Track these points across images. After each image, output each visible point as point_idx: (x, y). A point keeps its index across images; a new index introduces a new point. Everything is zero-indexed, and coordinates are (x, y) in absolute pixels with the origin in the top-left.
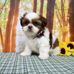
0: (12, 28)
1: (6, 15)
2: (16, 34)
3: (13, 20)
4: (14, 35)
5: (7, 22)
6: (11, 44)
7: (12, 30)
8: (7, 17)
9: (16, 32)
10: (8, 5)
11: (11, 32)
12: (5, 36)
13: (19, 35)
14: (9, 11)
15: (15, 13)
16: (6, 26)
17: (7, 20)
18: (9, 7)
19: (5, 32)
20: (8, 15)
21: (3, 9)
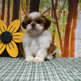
0: (71, 32)
1: (65, 18)
2: (75, 37)
3: (72, 24)
4: (73, 39)
6: (70, 48)
7: (71, 34)
8: (66, 21)
9: (75, 35)
11: (70, 36)
12: (64, 40)
13: (78, 39)
14: (67, 14)
15: (73, 17)
16: (65, 29)
17: (66, 23)
18: (68, 10)
21: (61, 12)
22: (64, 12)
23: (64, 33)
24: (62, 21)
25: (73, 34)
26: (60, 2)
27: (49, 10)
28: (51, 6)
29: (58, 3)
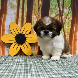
0: (74, 34)
1: (69, 23)
3: (75, 28)
4: (75, 40)
5: (70, 29)
7: (74, 36)
8: (70, 25)
10: (70, 15)
11: (73, 37)
17: (70, 27)
19: (68, 37)
20: (70, 23)
21: (67, 18)
22: (69, 19)
23: (69, 35)
24: (67, 25)
25: (75, 36)
26: (66, 9)
27: (57, 15)
28: (58, 13)
29: (64, 11)
